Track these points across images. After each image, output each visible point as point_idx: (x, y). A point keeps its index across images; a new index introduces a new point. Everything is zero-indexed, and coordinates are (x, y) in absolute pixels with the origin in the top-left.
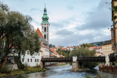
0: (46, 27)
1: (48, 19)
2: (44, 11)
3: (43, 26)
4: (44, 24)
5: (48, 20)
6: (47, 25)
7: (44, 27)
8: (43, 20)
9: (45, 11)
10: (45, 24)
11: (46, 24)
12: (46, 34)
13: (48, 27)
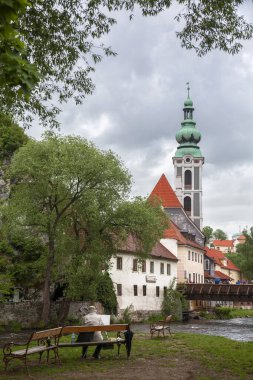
0: (192, 170)
1: (197, 141)
2: (185, 110)
3: (179, 165)
4: (184, 158)
5: (198, 145)
6: (196, 162)
7: (184, 170)
8: (179, 142)
9: (188, 110)
10: (188, 160)
11: (191, 158)
12: (192, 197)
13: (197, 169)
